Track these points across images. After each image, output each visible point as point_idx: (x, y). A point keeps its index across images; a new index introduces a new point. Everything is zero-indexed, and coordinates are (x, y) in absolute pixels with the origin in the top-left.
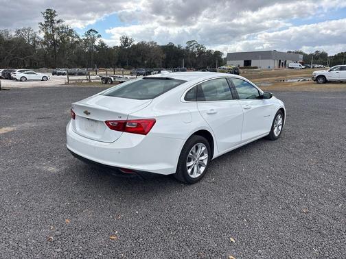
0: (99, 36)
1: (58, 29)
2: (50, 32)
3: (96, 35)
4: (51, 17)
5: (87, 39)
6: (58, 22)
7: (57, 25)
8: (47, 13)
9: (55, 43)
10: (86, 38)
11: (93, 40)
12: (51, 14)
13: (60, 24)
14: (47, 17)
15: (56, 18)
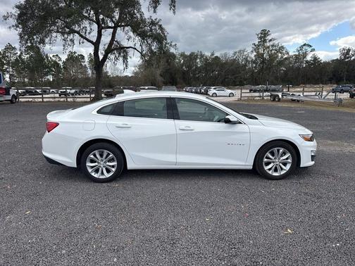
0: (313, 50)
1: (269, 47)
2: (261, 51)
3: (309, 49)
4: (265, 36)
5: (299, 55)
6: (271, 40)
7: (268, 44)
8: (261, 34)
9: (264, 61)
10: (297, 53)
11: (305, 55)
12: (265, 34)
13: (271, 43)
14: (260, 38)
15: (269, 38)
